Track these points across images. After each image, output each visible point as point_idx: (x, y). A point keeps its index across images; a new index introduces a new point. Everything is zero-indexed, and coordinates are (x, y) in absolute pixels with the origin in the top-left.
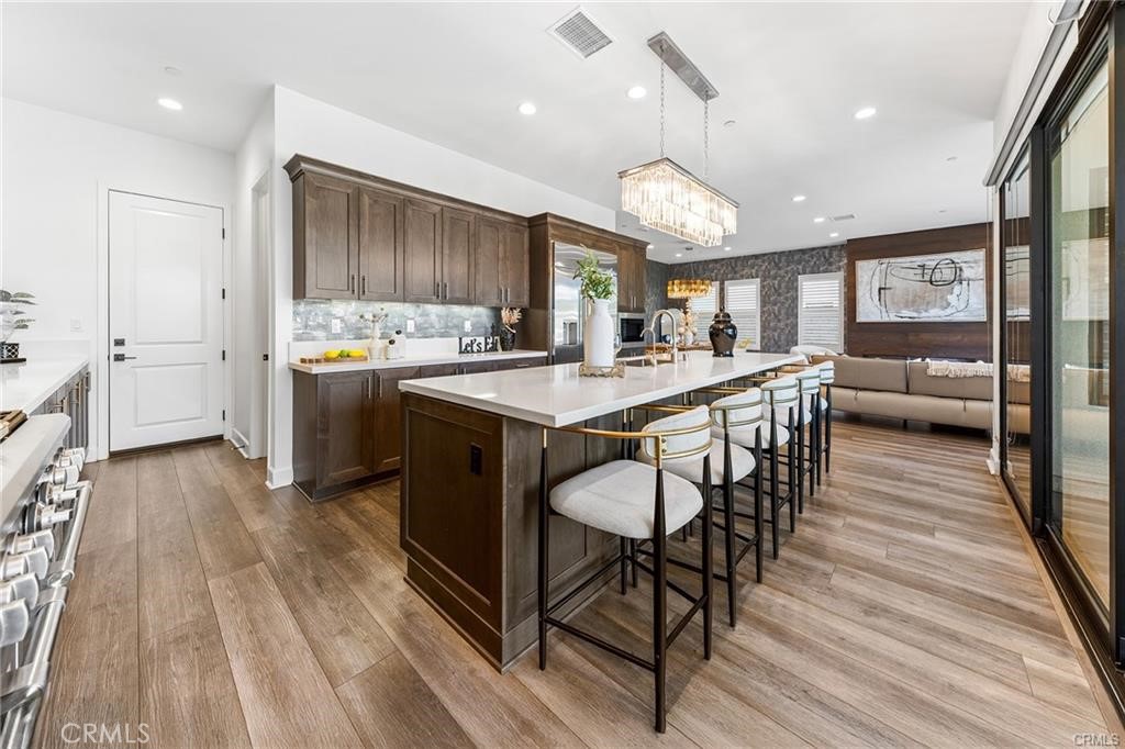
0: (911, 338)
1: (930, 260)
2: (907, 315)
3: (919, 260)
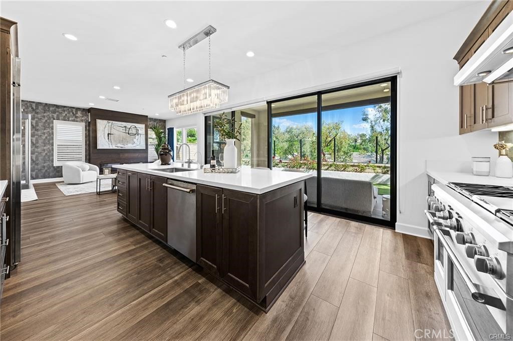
0: (121, 155)
1: (129, 125)
2: (120, 146)
3: (124, 124)
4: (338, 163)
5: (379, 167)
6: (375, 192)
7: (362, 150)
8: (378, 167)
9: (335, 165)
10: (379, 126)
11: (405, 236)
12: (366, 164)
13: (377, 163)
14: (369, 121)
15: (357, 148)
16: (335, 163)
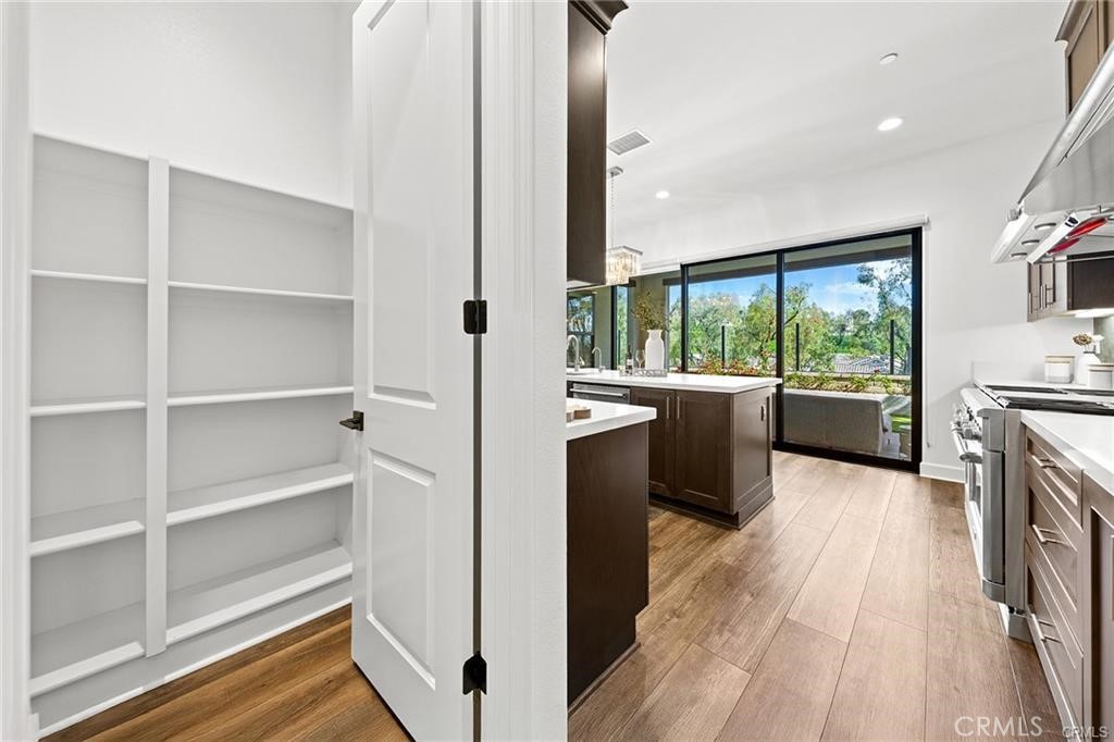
4: (804, 374)
5: (898, 381)
6: (885, 421)
7: (860, 348)
8: (893, 381)
9: (799, 377)
10: (901, 296)
11: (935, 483)
12: (867, 376)
13: (892, 373)
14: (876, 282)
15: (846, 344)
16: (799, 373)
